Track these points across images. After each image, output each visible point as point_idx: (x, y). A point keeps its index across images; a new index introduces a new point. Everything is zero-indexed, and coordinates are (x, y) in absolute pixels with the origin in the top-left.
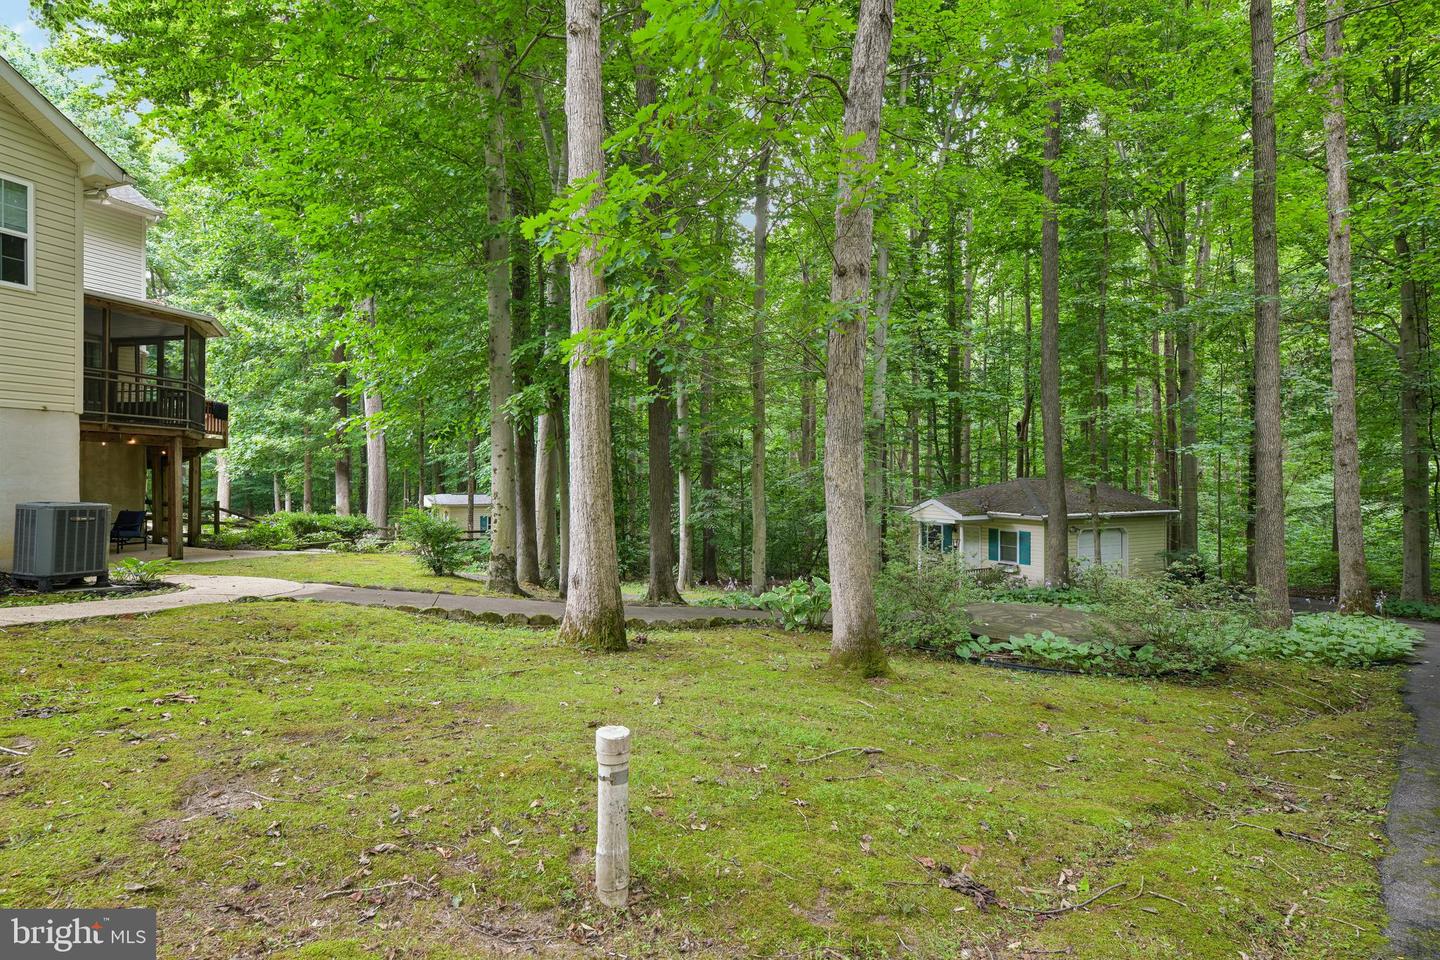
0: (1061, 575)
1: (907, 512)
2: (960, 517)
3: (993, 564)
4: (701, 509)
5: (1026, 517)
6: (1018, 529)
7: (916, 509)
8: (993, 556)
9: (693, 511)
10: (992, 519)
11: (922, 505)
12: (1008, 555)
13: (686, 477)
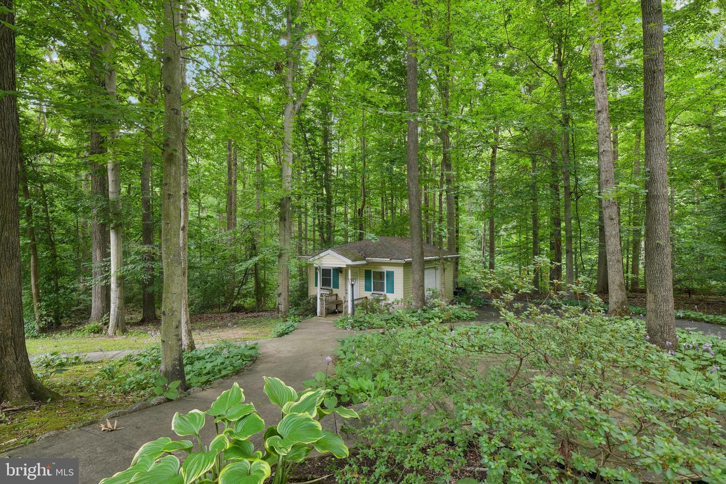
0: (421, 300)
1: (311, 260)
2: (350, 262)
3: (368, 294)
4: (132, 262)
5: (393, 261)
6: (385, 269)
7: (317, 257)
8: (367, 289)
9: (125, 264)
10: (368, 264)
11: (321, 255)
12: (379, 287)
13: (117, 233)
